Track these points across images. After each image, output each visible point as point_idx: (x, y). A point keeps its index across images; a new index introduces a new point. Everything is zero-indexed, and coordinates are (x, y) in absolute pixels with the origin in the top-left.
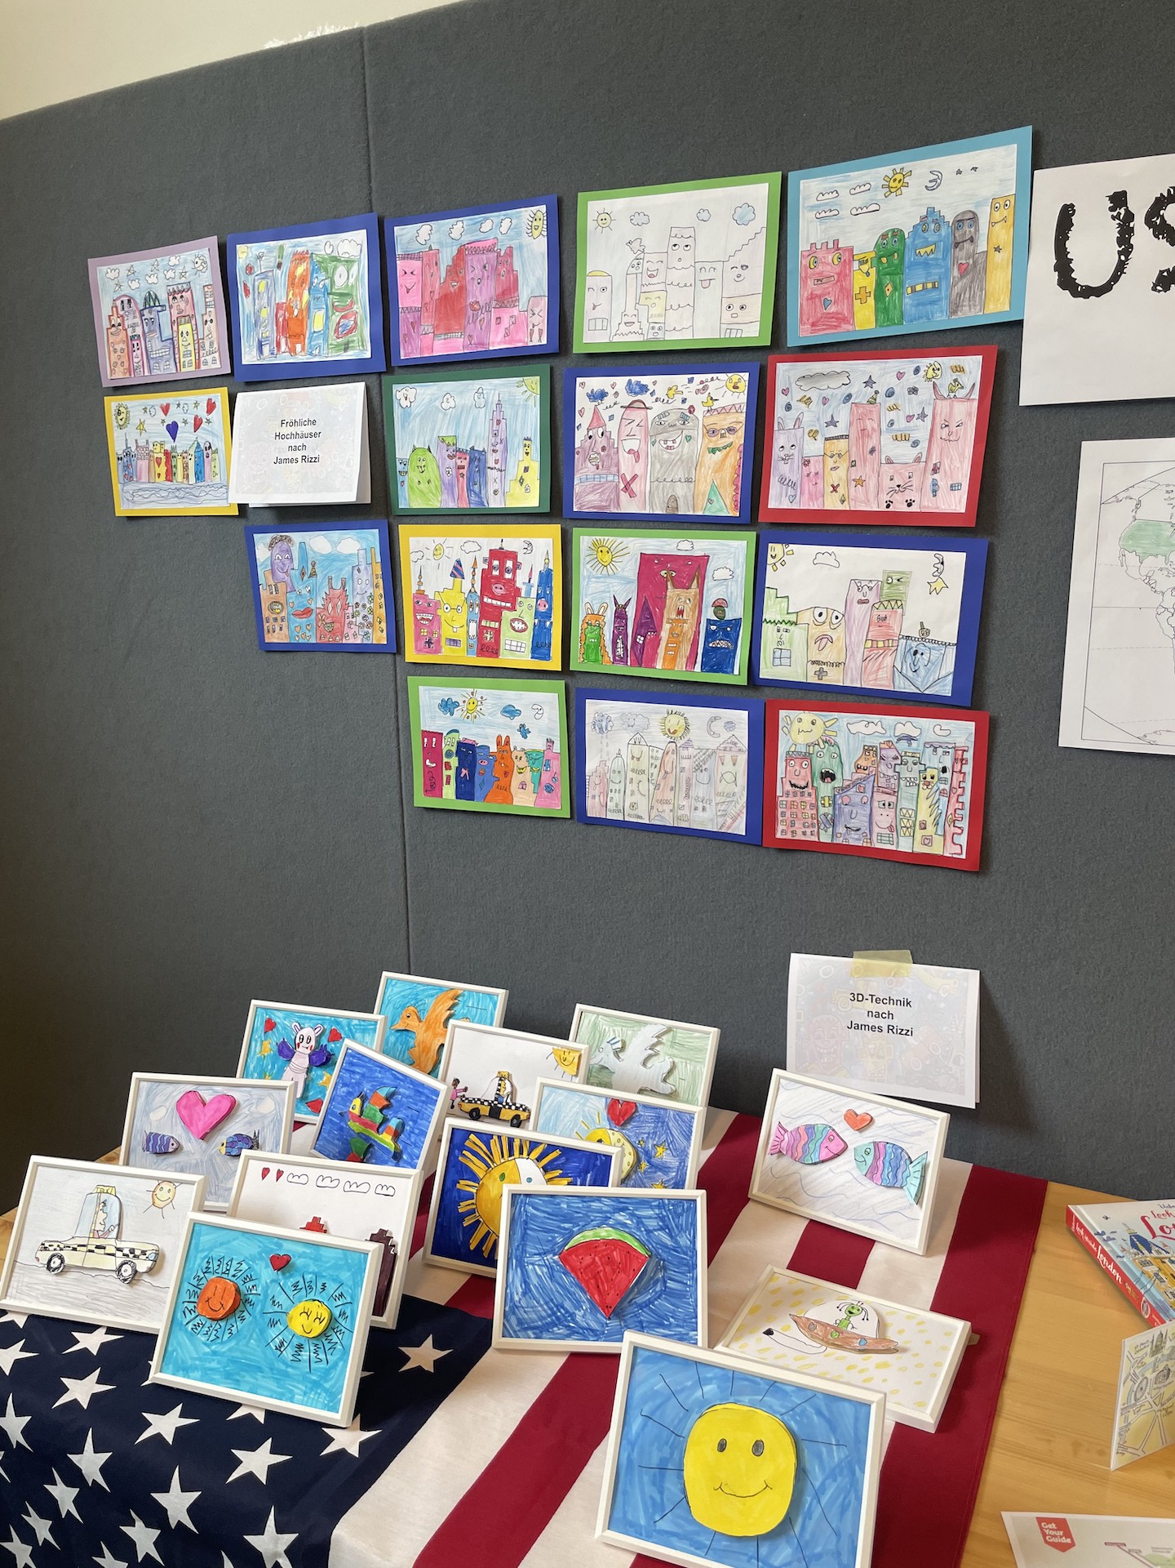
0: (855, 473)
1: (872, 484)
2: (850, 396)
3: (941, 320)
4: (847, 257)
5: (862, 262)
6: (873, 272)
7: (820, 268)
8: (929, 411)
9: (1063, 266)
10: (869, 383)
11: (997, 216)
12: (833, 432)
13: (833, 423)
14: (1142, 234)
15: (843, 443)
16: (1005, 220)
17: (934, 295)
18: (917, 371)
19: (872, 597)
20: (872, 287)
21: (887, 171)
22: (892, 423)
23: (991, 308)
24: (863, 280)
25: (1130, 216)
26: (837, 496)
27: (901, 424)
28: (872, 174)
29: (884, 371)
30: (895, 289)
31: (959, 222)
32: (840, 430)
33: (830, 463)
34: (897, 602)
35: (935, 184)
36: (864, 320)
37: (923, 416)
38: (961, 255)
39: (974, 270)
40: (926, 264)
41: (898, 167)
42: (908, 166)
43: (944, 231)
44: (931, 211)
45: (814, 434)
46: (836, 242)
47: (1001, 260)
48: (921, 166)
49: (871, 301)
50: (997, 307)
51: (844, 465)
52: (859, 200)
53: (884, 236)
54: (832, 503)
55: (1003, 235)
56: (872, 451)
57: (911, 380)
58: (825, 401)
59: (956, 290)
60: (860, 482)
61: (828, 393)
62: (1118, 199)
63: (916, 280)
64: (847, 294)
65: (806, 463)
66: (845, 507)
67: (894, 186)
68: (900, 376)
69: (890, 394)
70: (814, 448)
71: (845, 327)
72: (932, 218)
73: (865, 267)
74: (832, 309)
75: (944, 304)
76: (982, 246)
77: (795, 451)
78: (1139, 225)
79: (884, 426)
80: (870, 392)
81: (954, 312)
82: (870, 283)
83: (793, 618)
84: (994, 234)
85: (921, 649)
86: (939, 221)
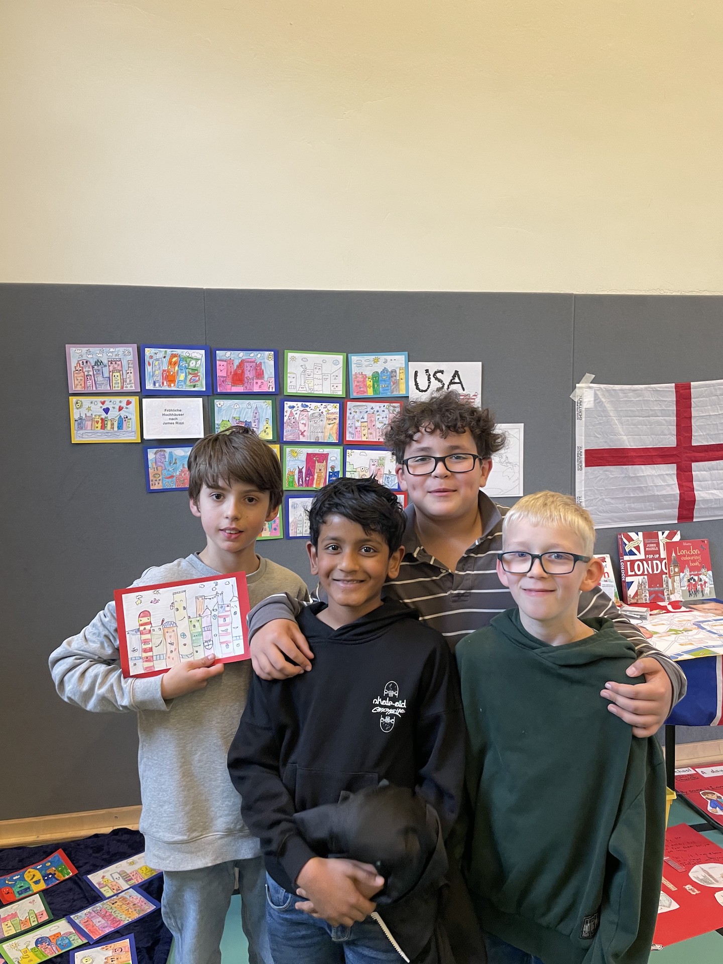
0: (369, 431)
1: (374, 434)
2: (367, 411)
3: (389, 394)
4: (365, 377)
5: (369, 378)
6: (372, 381)
7: (358, 379)
8: (388, 416)
9: (417, 384)
10: (372, 408)
11: (401, 371)
12: (363, 420)
13: (363, 418)
14: (432, 379)
15: (366, 423)
16: (403, 372)
17: (387, 388)
18: (384, 406)
19: (376, 463)
20: (372, 385)
21: (374, 357)
22: (378, 419)
23: (401, 393)
24: (369, 383)
25: (430, 375)
26: (365, 437)
27: (381, 419)
28: (371, 357)
29: (376, 406)
30: (377, 386)
31: (392, 372)
32: (365, 420)
33: (363, 428)
34: (383, 465)
35: (386, 362)
36: (370, 393)
37: (386, 417)
38: (393, 379)
39: (396, 383)
40: (385, 381)
41: (377, 357)
42: (379, 357)
43: (388, 373)
44: (385, 368)
45: (358, 421)
46: (362, 373)
47: (403, 381)
48: (382, 357)
49: (372, 388)
50: (403, 392)
51: (366, 429)
52: (367, 363)
53: (374, 373)
54: (364, 439)
55: (403, 376)
56: (374, 426)
57: (383, 408)
58: (361, 412)
59: (392, 388)
60: (371, 434)
61: (361, 410)
62: (427, 371)
63: (382, 385)
64: (365, 386)
65: (356, 428)
66: (367, 440)
67: (376, 361)
68: (380, 407)
69: (378, 411)
70: (358, 424)
71: (365, 394)
72: (385, 370)
73: (370, 380)
74: (362, 389)
75: (390, 390)
76: (398, 378)
77: (353, 425)
78: (432, 377)
79: (377, 420)
80: (373, 411)
81: (392, 393)
82: (371, 383)
83: (355, 470)
84: (400, 375)
85: (389, 477)
86: (387, 371)
